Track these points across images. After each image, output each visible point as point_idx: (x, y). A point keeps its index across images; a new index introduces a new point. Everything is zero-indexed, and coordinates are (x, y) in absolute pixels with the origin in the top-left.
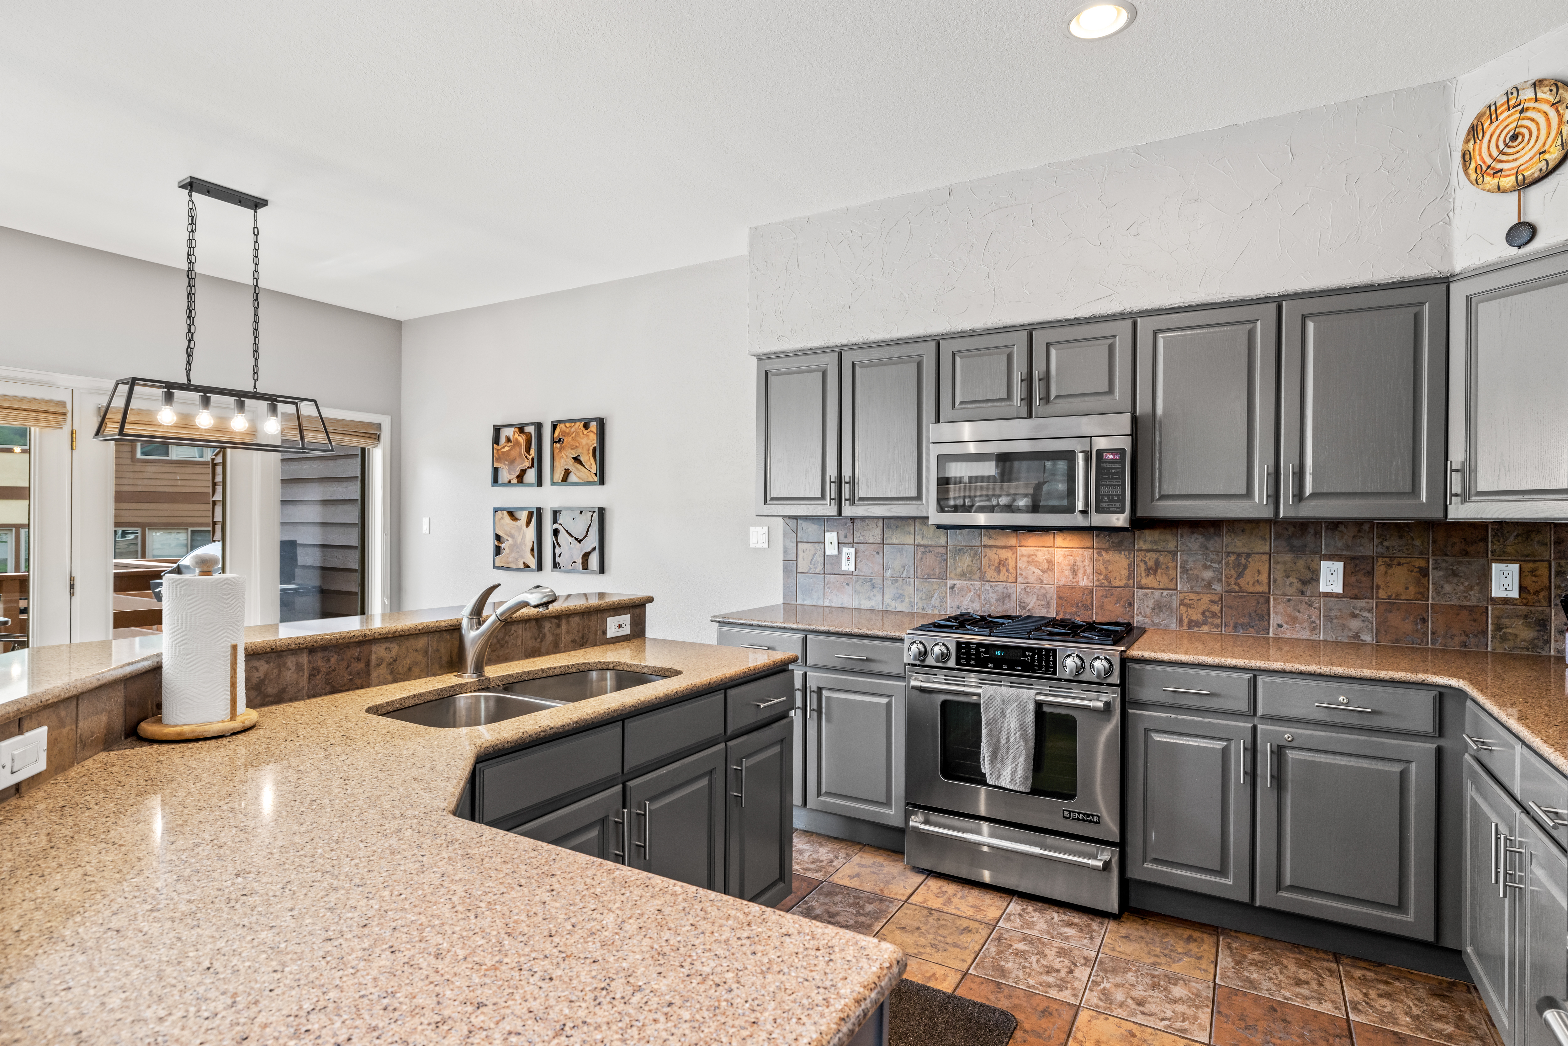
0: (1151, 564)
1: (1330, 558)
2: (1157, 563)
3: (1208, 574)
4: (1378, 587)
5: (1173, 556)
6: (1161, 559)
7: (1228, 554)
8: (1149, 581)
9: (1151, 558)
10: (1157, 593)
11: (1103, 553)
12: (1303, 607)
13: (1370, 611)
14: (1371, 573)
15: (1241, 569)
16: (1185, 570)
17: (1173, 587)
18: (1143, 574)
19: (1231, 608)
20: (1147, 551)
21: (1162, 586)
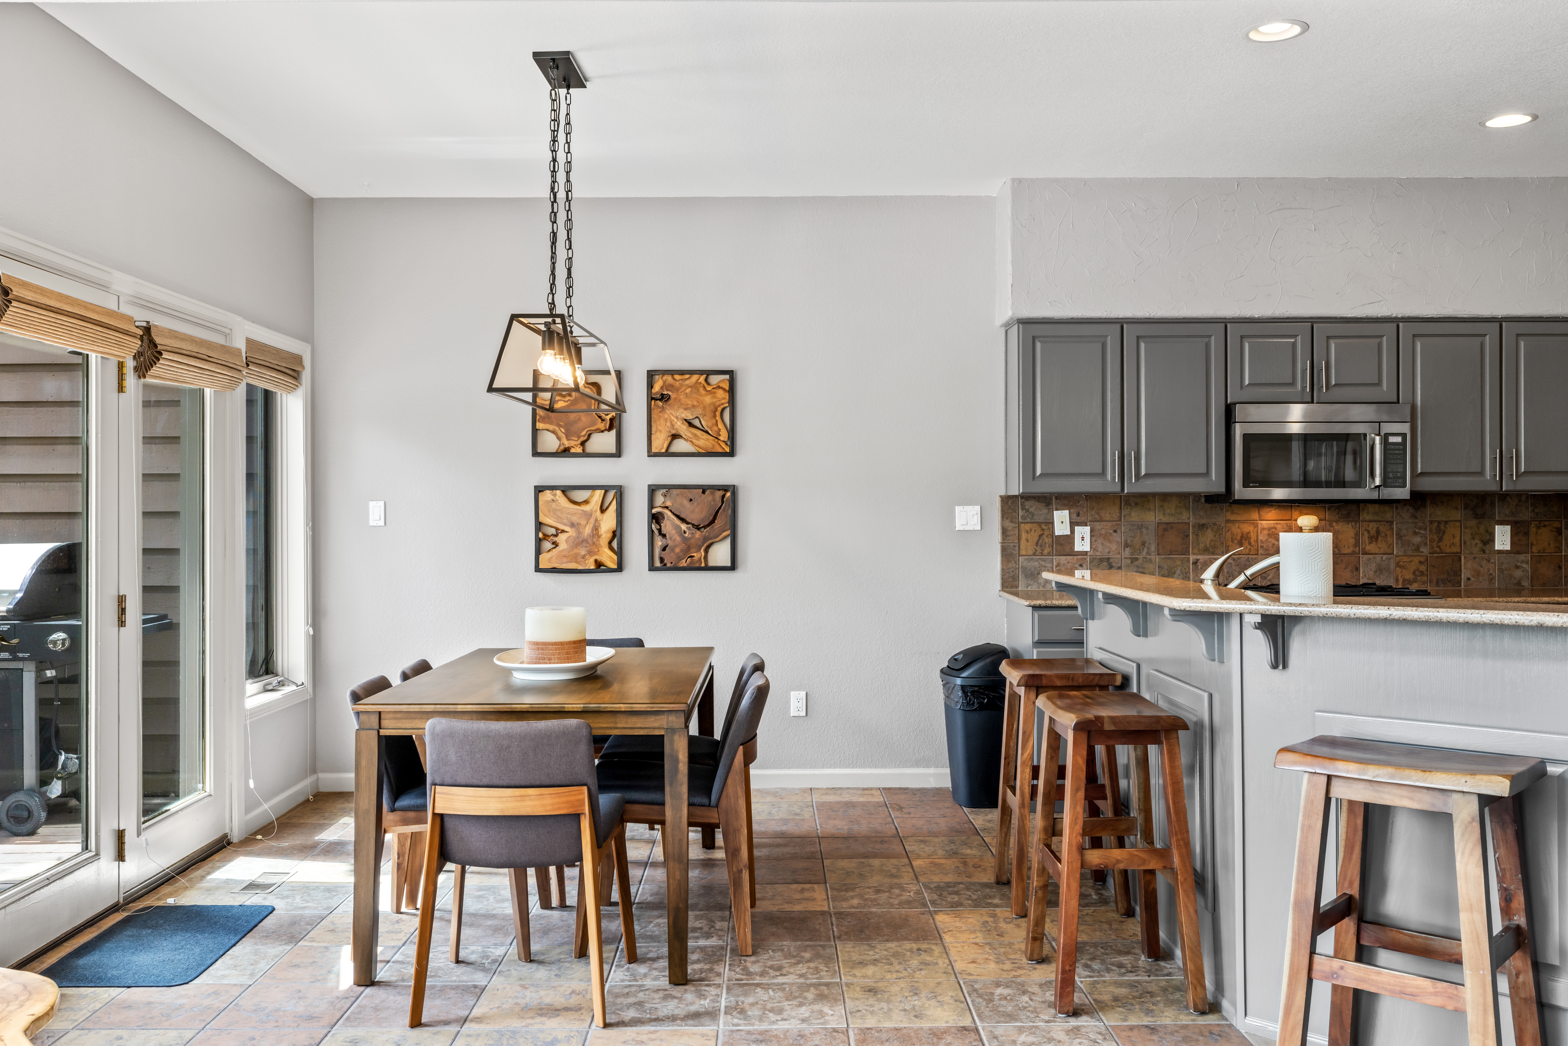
0: (1373, 532)
1: (1502, 523)
2: (1378, 532)
3: (1417, 540)
4: (1532, 545)
5: (1390, 526)
6: (1381, 528)
7: (1431, 522)
8: (1371, 548)
9: (1373, 527)
10: (1378, 557)
11: (1334, 524)
12: (1484, 563)
13: (1527, 563)
14: (1527, 534)
15: (1441, 533)
16: (1400, 537)
17: (1390, 551)
18: (1367, 542)
19: (1434, 567)
20: (1370, 521)
21: (1382, 551)
